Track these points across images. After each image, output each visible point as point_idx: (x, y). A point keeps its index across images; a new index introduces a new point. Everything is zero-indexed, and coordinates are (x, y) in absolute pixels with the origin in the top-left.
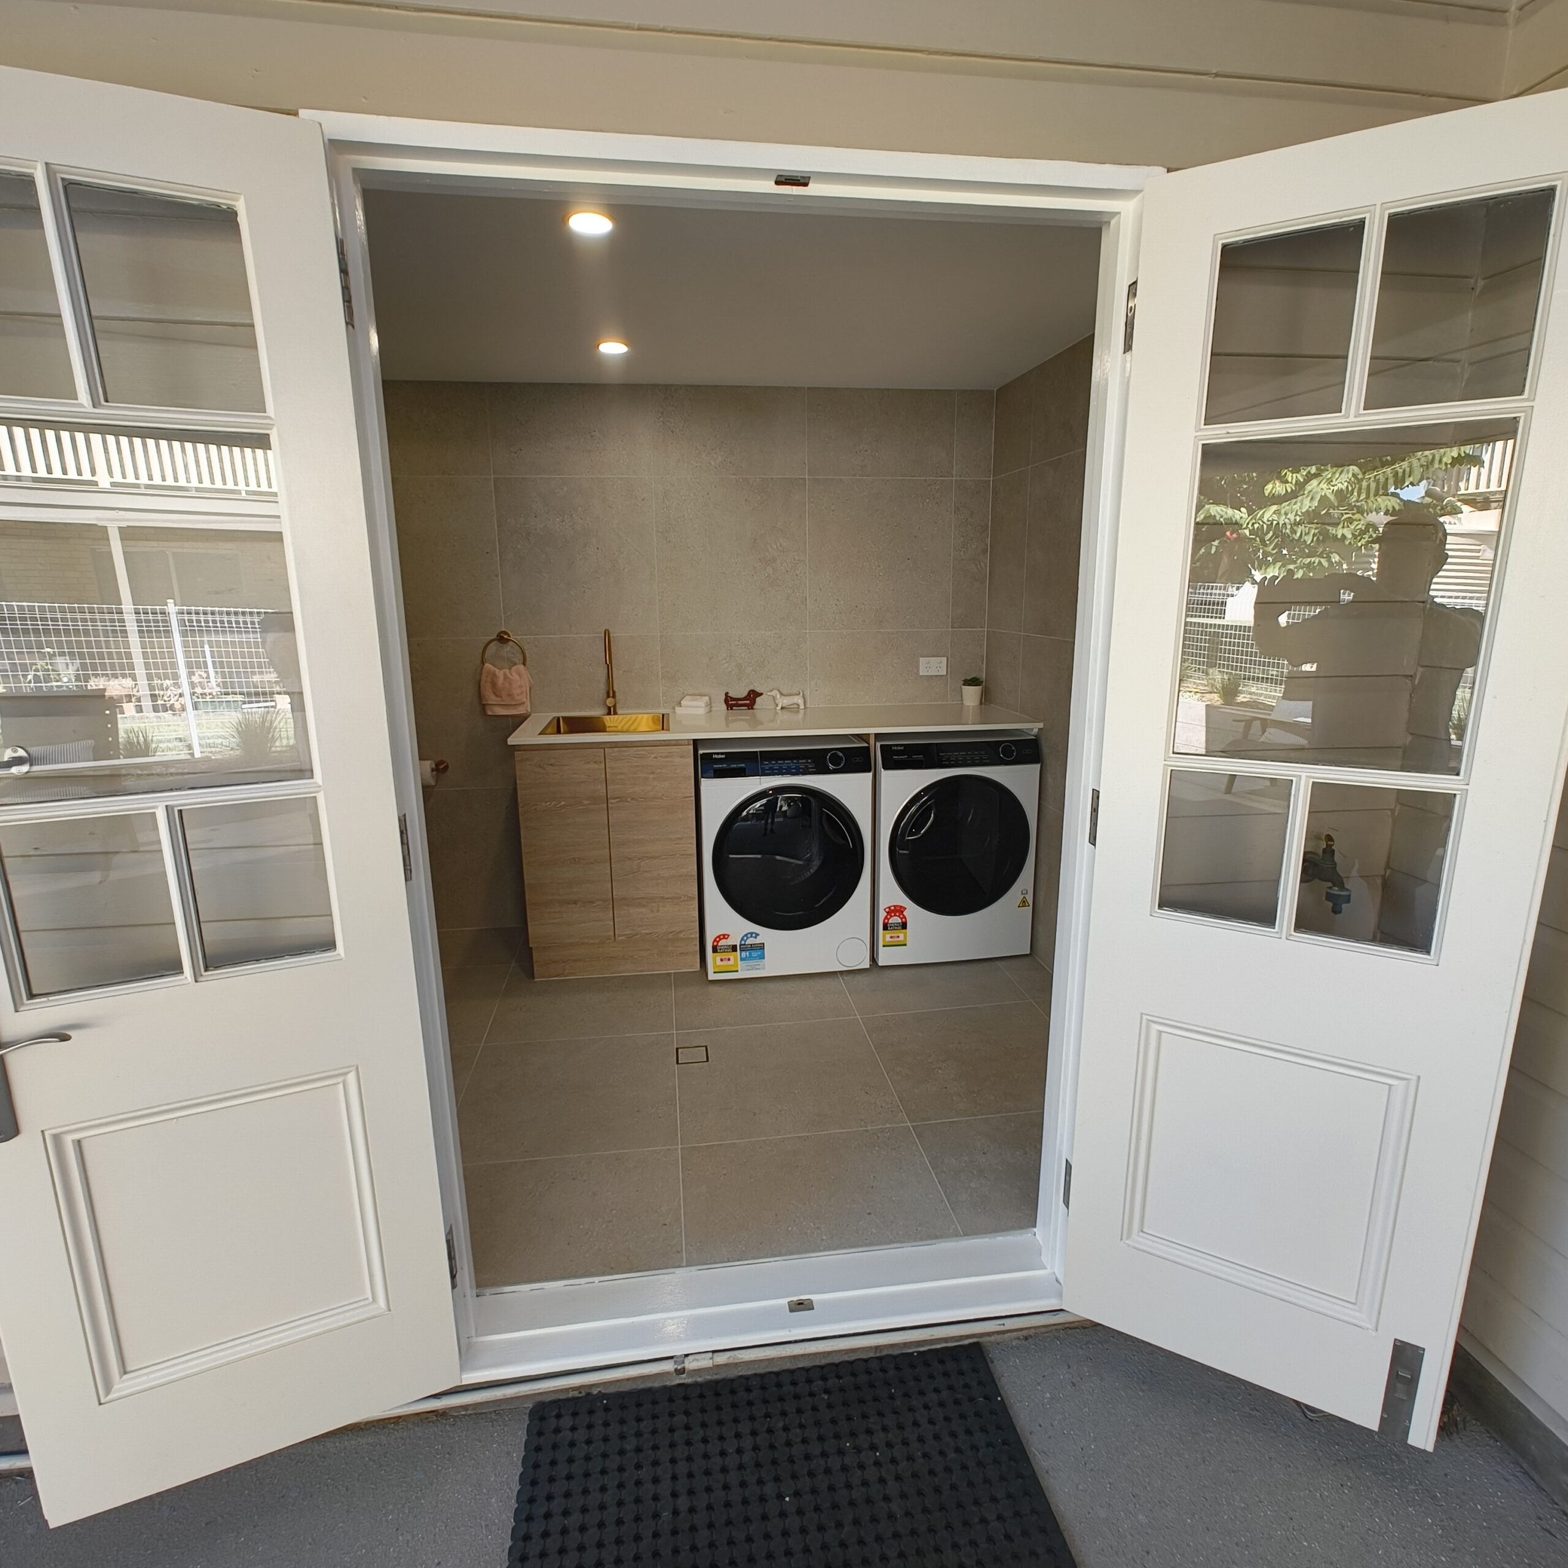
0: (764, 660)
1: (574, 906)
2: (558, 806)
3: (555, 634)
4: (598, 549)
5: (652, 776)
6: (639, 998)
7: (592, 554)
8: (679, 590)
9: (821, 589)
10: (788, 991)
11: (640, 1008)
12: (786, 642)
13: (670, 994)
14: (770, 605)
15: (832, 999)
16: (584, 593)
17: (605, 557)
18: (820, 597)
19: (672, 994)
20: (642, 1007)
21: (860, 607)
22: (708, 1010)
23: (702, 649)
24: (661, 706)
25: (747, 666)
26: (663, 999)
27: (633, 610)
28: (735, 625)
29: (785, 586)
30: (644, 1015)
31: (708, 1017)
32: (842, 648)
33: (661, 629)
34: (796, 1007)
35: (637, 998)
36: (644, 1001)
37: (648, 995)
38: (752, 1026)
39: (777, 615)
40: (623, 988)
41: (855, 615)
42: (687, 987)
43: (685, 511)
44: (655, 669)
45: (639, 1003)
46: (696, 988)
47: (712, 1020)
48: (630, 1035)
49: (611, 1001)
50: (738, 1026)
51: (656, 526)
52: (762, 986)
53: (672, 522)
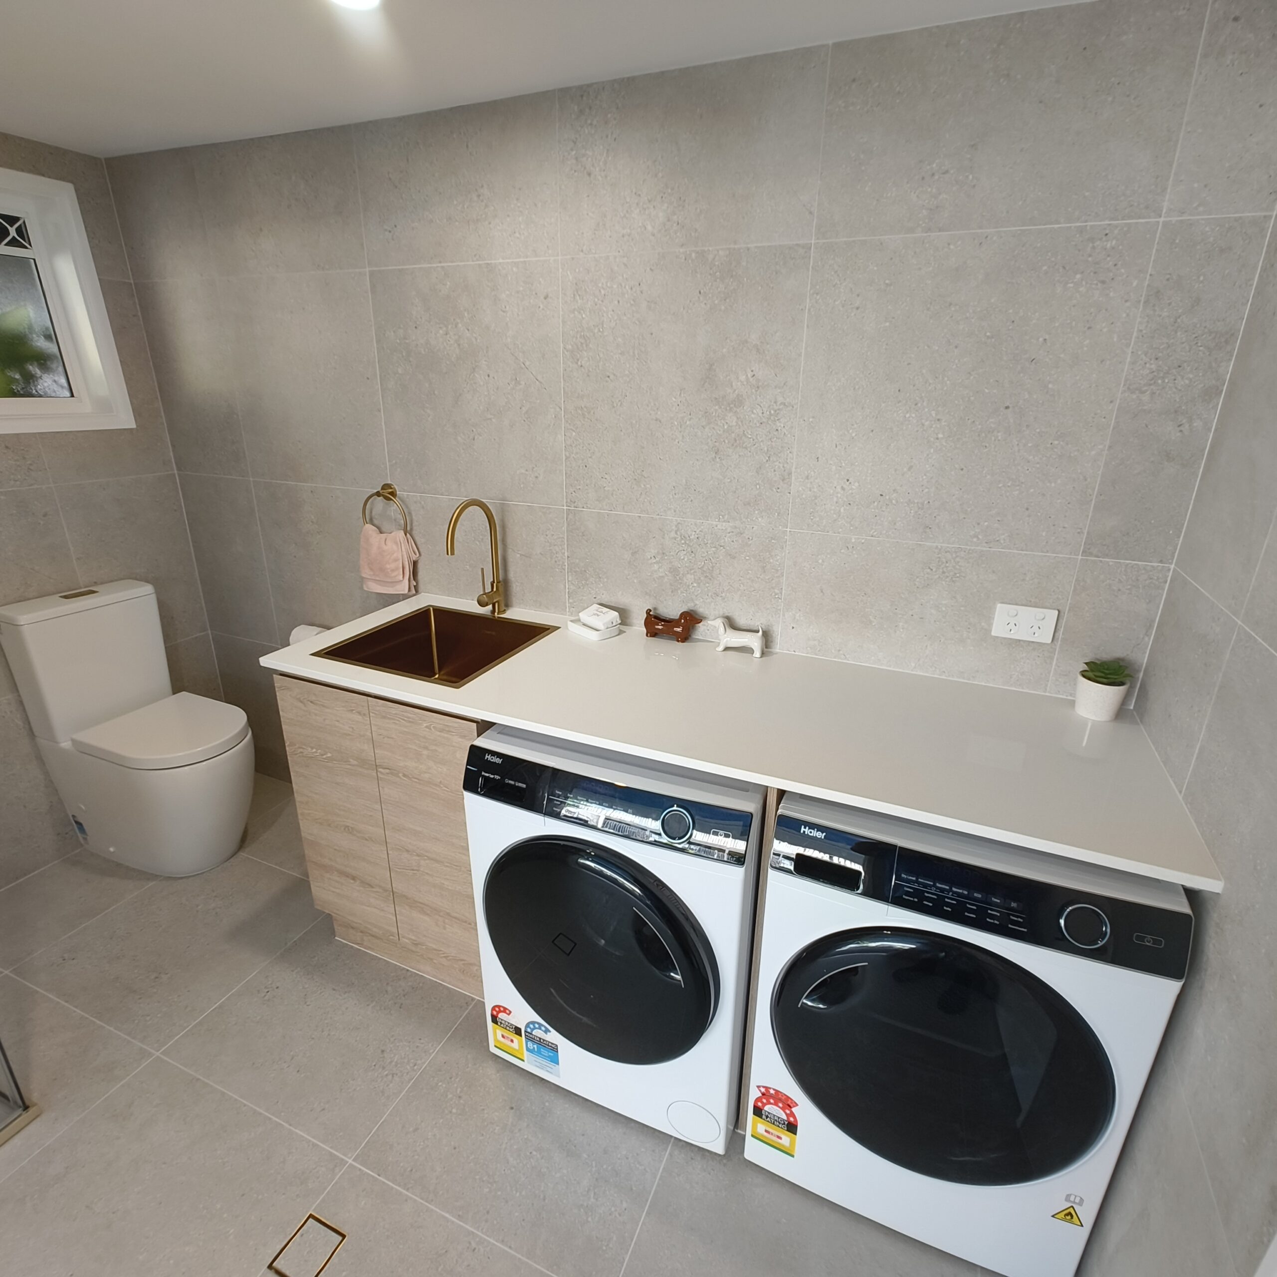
0: (713, 567)
1: (352, 881)
2: (324, 757)
3: (442, 494)
5: (426, 752)
6: (392, 1039)
7: (482, 383)
8: (592, 444)
9: (819, 459)
10: (570, 1141)
11: (371, 1067)
12: (750, 542)
13: (431, 1051)
14: (728, 479)
15: (613, 1209)
16: (474, 439)
17: (497, 389)
18: (815, 472)
19: (433, 1052)
20: (375, 1065)
21: (887, 497)
22: (436, 1124)
23: (623, 537)
24: (566, 611)
25: (686, 572)
26: (412, 1061)
27: (532, 470)
28: (672, 507)
29: (756, 448)
30: (358, 1089)
31: (419, 1145)
32: (846, 565)
33: (569, 501)
34: (544, 1199)
35: (389, 1040)
36: (391, 1050)
37: (406, 1038)
38: (447, 1215)
39: (738, 497)
40: (397, 1005)
41: (877, 511)
42: (462, 1047)
43: (605, 315)
44: (559, 558)
45: (383, 1051)
46: (469, 1056)
47: (417, 1157)
48: (300, 1130)
49: (360, 1028)
50: (432, 1200)
51: (562, 341)
52: (547, 1104)
53: (585, 334)
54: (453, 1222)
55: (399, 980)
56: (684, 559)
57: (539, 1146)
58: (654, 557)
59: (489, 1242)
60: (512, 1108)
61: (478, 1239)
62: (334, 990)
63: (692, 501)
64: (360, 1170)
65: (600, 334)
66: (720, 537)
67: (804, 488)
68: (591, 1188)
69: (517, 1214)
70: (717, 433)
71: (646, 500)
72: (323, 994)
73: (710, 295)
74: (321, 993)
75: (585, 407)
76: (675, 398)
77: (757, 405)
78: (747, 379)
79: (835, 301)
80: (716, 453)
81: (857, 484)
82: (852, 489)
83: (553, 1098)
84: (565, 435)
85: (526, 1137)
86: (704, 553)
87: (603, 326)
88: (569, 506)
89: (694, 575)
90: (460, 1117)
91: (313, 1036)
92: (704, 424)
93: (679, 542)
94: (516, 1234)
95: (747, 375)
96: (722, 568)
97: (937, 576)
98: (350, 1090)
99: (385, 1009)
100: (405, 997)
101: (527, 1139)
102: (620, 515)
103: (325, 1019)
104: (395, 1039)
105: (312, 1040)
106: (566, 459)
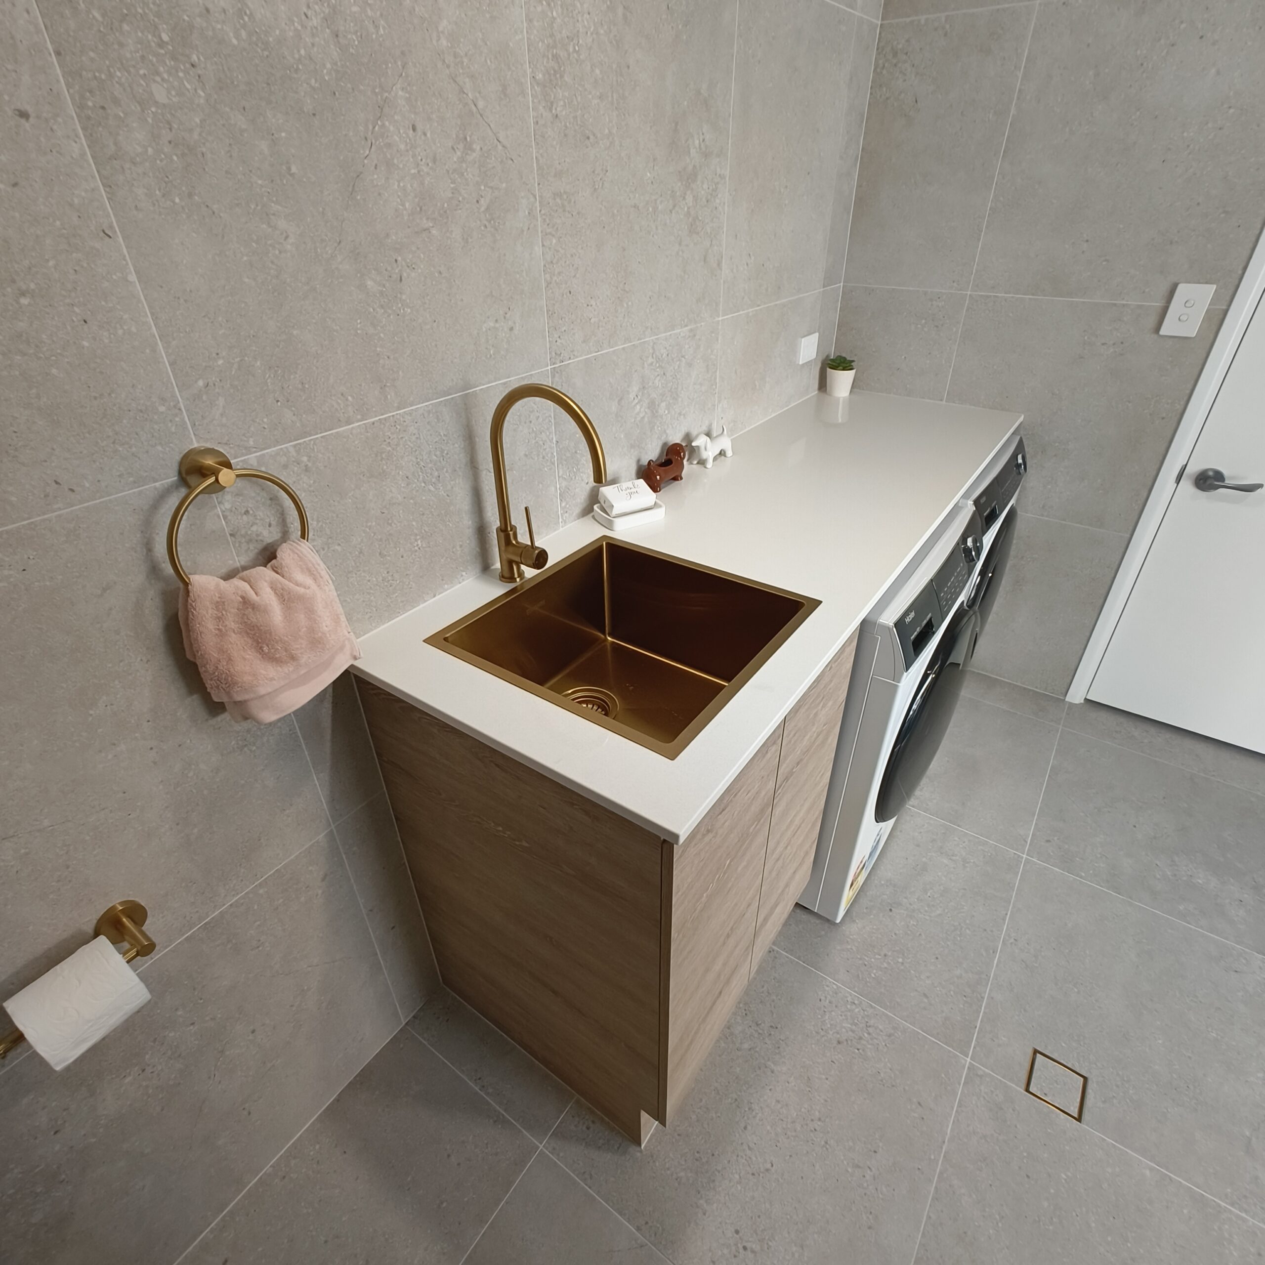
4: (414, 129)
6: (822, 1033)
7: (402, 147)
9: (737, 237)
10: (914, 868)
11: (861, 1054)
12: (700, 343)
13: (835, 987)
15: (961, 846)
18: (735, 251)
19: (836, 985)
20: (858, 1050)
21: (765, 266)
22: (916, 977)
24: (559, 524)
25: (660, 401)
26: (849, 1006)
27: (504, 318)
29: (704, 232)
30: (889, 1065)
31: (940, 991)
32: (747, 340)
34: (965, 889)
35: (823, 1036)
36: (838, 1033)
37: (819, 1016)
38: (995, 962)
39: (693, 294)
40: (773, 1033)
41: (761, 281)
42: (828, 955)
43: (580, 19)
45: (839, 1042)
46: (838, 948)
47: (952, 993)
48: (948, 1126)
49: (808, 1077)
50: (987, 975)
51: (529, 63)
52: (883, 882)
53: (558, 52)
54: (999, 957)
55: (732, 1034)
56: (658, 386)
57: (922, 890)
58: (637, 396)
59: (1007, 929)
60: (891, 910)
61: (1007, 938)
62: (745, 1128)
63: (663, 311)
64: (975, 1047)
65: (575, 55)
66: (682, 346)
67: (729, 270)
68: (949, 857)
69: (981, 909)
70: (680, 218)
71: (628, 323)
72: (752, 1145)
73: (676, 16)
74: (750, 1148)
77: (705, 179)
78: (700, 145)
79: (749, 49)
80: (679, 244)
81: (753, 258)
82: (751, 263)
83: (876, 878)
84: (543, 245)
85: (916, 900)
86: (672, 371)
87: (578, 42)
88: (553, 365)
89: (666, 401)
90: (906, 954)
91: (823, 1143)
92: (671, 207)
93: (655, 367)
94: (996, 911)
95: (699, 140)
96: (683, 382)
97: (781, 329)
98: (893, 1075)
99: (779, 1048)
100: (760, 1024)
101: (918, 899)
102: (606, 353)
103: (795, 1131)
104: (822, 1029)
105: (828, 1142)
106: (547, 286)
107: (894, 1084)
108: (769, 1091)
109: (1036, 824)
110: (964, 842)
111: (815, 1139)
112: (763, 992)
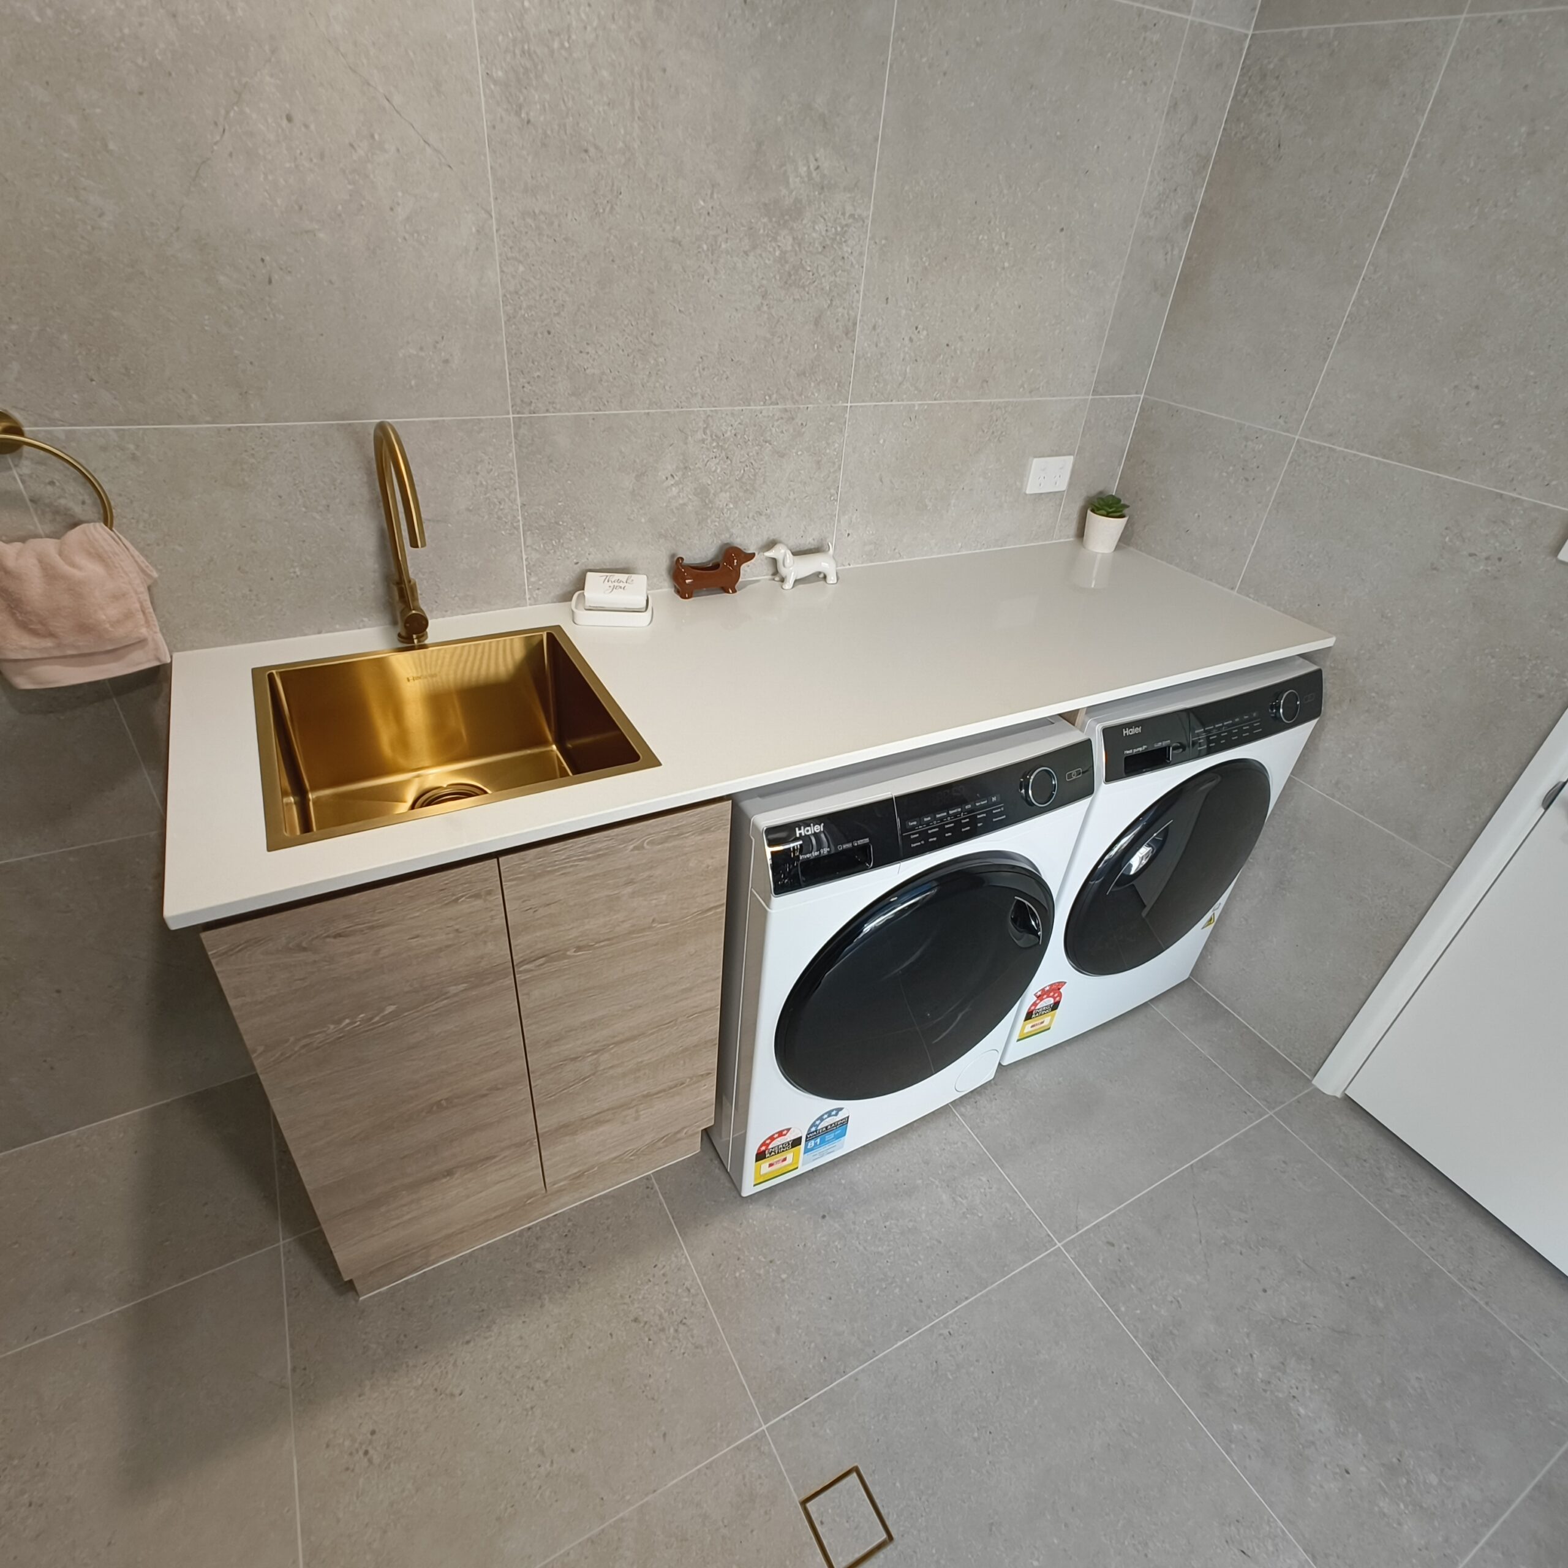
0: (755, 475)
1: (448, 1179)
2: (376, 1018)
3: (193, 420)
4: (289, 119)
5: (629, 889)
6: (627, 1300)
8: (559, 289)
9: (889, 300)
10: (896, 1185)
11: (648, 1345)
12: (803, 430)
13: (684, 1261)
14: (779, 337)
15: (982, 1190)
16: (270, 282)
17: (322, 156)
18: (883, 319)
19: (687, 1260)
20: (650, 1340)
21: (953, 347)
22: (786, 1304)
23: (621, 452)
24: (525, 599)
25: (719, 490)
26: (680, 1291)
27: (435, 347)
28: (699, 390)
29: (816, 287)
30: (668, 1376)
31: (800, 1335)
32: (908, 442)
33: (518, 401)
34: (939, 1242)
35: (624, 1303)
36: (643, 1310)
37: (639, 1282)
38: (900, 1343)
39: (791, 364)
40: (576, 1269)
41: (942, 366)
42: (707, 1225)
43: (572, 11)
44: (506, 511)
45: (636, 1320)
46: (725, 1224)
47: (813, 1345)
48: (673, 1479)
49: (572, 1335)
50: (874, 1351)
51: (481, 57)
52: (843, 1182)
53: (532, 48)
54: (910, 1340)
55: (535, 1246)
56: (715, 471)
57: (883, 1215)
58: (672, 476)
59: (951, 1315)
60: (824, 1217)
61: (942, 1325)
62: (468, 1342)
63: (727, 378)
64: (784, 1419)
65: (563, 52)
66: (766, 428)
67: (870, 343)
68: (953, 1195)
69: (938, 1275)
70: (766, 264)
71: (657, 385)
72: (459, 1362)
73: (761, 10)
75: (541, 212)
76: (704, 201)
77: (820, 218)
78: (809, 173)
79: (922, 57)
80: (763, 297)
81: (925, 333)
82: (920, 340)
84: (502, 271)
85: (865, 1222)
86: (744, 456)
87: (569, 37)
88: (518, 413)
89: (730, 492)
90: (796, 1273)
91: (528, 1406)
92: (747, 248)
93: (709, 446)
94: (957, 1287)
95: (809, 167)
96: (767, 474)
97: (987, 438)
98: (662, 1388)
99: (569, 1287)
100: (572, 1253)
101: (868, 1222)
102: (615, 415)
103: (513, 1377)
104: (630, 1297)
105: (534, 1409)
106: (508, 320)
107: (656, 1398)
108: (521, 1322)
109: (1114, 1215)
110: (990, 1188)
111: (524, 1397)
112: (602, 1224)
